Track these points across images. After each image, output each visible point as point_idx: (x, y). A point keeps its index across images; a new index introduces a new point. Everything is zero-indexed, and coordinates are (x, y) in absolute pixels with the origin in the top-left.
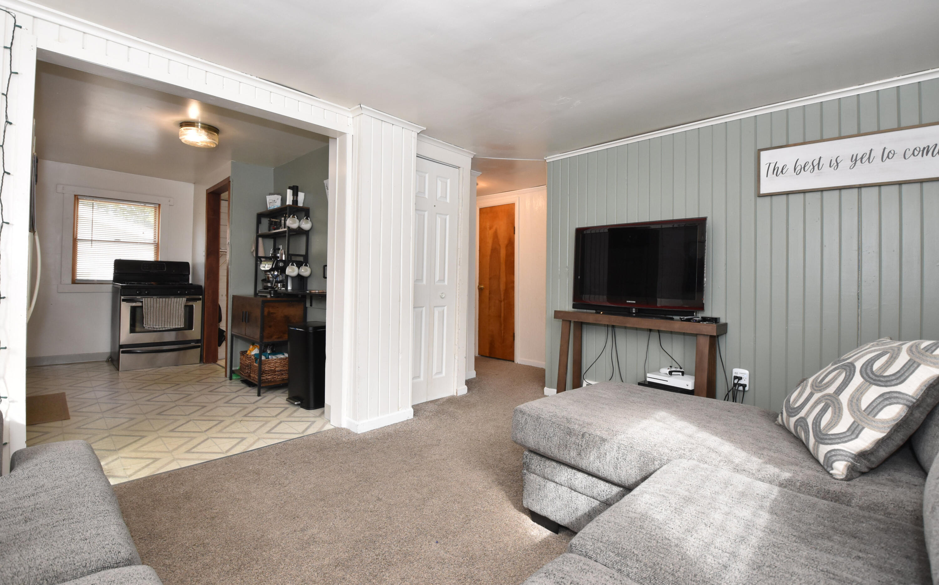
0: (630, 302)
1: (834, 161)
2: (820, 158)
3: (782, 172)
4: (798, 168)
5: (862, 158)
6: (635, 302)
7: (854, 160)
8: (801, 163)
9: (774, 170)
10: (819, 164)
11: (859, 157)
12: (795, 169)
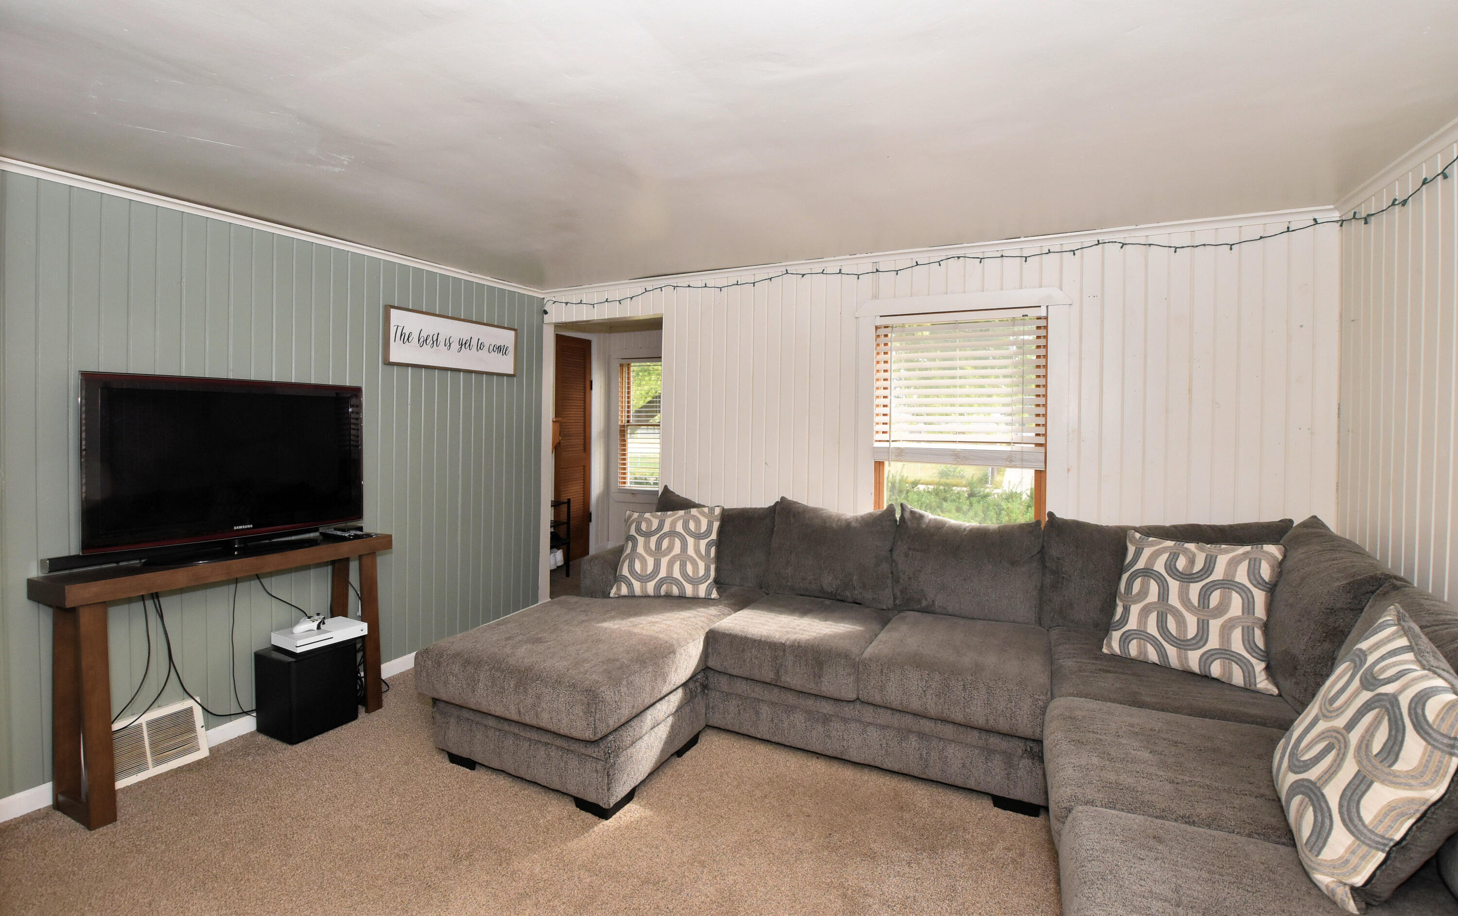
0: (241, 527)
1: (447, 341)
2: (438, 334)
3: (408, 339)
4: (422, 340)
5: (465, 344)
6: (251, 526)
7: (462, 344)
8: (424, 335)
9: (401, 335)
10: (437, 339)
11: (464, 343)
12: (419, 340)
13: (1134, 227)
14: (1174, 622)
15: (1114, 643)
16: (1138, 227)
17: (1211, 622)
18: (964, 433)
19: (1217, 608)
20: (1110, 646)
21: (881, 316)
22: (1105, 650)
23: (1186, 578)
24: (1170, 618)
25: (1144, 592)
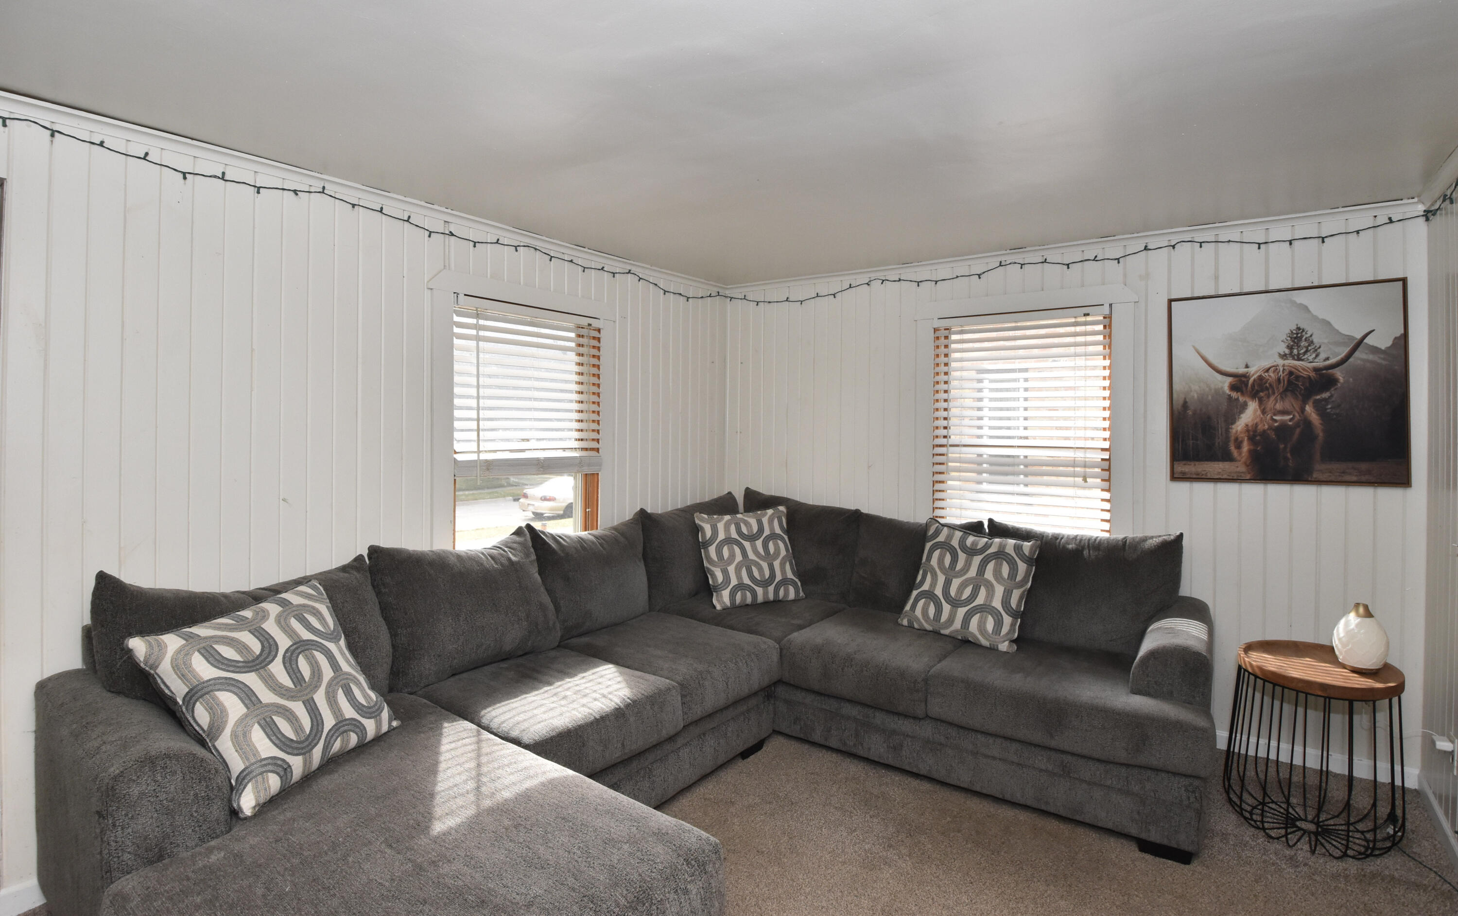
13: (649, 267)
14: (756, 570)
15: (723, 599)
16: (652, 268)
17: (774, 563)
18: (528, 440)
19: (774, 553)
20: (720, 600)
21: (465, 295)
22: (719, 607)
23: (752, 538)
24: (754, 568)
25: (732, 555)
